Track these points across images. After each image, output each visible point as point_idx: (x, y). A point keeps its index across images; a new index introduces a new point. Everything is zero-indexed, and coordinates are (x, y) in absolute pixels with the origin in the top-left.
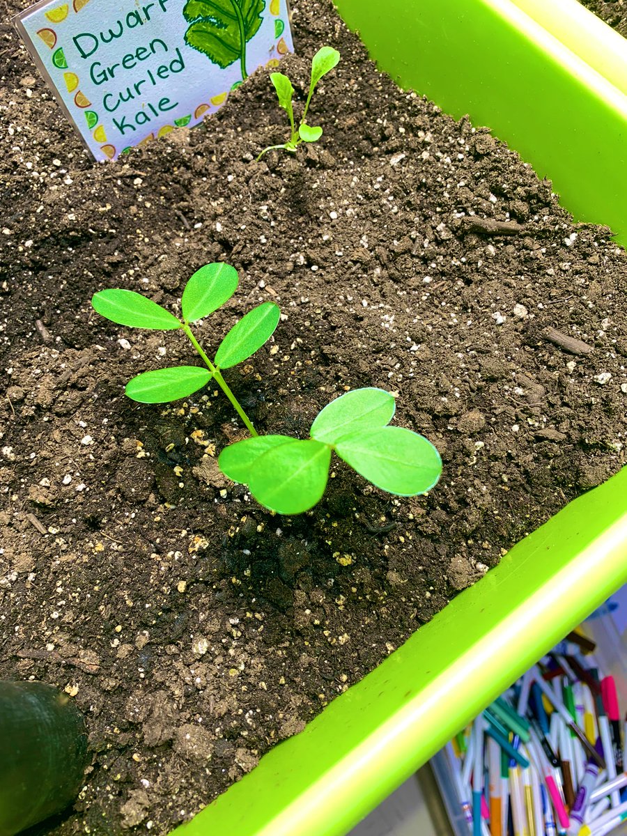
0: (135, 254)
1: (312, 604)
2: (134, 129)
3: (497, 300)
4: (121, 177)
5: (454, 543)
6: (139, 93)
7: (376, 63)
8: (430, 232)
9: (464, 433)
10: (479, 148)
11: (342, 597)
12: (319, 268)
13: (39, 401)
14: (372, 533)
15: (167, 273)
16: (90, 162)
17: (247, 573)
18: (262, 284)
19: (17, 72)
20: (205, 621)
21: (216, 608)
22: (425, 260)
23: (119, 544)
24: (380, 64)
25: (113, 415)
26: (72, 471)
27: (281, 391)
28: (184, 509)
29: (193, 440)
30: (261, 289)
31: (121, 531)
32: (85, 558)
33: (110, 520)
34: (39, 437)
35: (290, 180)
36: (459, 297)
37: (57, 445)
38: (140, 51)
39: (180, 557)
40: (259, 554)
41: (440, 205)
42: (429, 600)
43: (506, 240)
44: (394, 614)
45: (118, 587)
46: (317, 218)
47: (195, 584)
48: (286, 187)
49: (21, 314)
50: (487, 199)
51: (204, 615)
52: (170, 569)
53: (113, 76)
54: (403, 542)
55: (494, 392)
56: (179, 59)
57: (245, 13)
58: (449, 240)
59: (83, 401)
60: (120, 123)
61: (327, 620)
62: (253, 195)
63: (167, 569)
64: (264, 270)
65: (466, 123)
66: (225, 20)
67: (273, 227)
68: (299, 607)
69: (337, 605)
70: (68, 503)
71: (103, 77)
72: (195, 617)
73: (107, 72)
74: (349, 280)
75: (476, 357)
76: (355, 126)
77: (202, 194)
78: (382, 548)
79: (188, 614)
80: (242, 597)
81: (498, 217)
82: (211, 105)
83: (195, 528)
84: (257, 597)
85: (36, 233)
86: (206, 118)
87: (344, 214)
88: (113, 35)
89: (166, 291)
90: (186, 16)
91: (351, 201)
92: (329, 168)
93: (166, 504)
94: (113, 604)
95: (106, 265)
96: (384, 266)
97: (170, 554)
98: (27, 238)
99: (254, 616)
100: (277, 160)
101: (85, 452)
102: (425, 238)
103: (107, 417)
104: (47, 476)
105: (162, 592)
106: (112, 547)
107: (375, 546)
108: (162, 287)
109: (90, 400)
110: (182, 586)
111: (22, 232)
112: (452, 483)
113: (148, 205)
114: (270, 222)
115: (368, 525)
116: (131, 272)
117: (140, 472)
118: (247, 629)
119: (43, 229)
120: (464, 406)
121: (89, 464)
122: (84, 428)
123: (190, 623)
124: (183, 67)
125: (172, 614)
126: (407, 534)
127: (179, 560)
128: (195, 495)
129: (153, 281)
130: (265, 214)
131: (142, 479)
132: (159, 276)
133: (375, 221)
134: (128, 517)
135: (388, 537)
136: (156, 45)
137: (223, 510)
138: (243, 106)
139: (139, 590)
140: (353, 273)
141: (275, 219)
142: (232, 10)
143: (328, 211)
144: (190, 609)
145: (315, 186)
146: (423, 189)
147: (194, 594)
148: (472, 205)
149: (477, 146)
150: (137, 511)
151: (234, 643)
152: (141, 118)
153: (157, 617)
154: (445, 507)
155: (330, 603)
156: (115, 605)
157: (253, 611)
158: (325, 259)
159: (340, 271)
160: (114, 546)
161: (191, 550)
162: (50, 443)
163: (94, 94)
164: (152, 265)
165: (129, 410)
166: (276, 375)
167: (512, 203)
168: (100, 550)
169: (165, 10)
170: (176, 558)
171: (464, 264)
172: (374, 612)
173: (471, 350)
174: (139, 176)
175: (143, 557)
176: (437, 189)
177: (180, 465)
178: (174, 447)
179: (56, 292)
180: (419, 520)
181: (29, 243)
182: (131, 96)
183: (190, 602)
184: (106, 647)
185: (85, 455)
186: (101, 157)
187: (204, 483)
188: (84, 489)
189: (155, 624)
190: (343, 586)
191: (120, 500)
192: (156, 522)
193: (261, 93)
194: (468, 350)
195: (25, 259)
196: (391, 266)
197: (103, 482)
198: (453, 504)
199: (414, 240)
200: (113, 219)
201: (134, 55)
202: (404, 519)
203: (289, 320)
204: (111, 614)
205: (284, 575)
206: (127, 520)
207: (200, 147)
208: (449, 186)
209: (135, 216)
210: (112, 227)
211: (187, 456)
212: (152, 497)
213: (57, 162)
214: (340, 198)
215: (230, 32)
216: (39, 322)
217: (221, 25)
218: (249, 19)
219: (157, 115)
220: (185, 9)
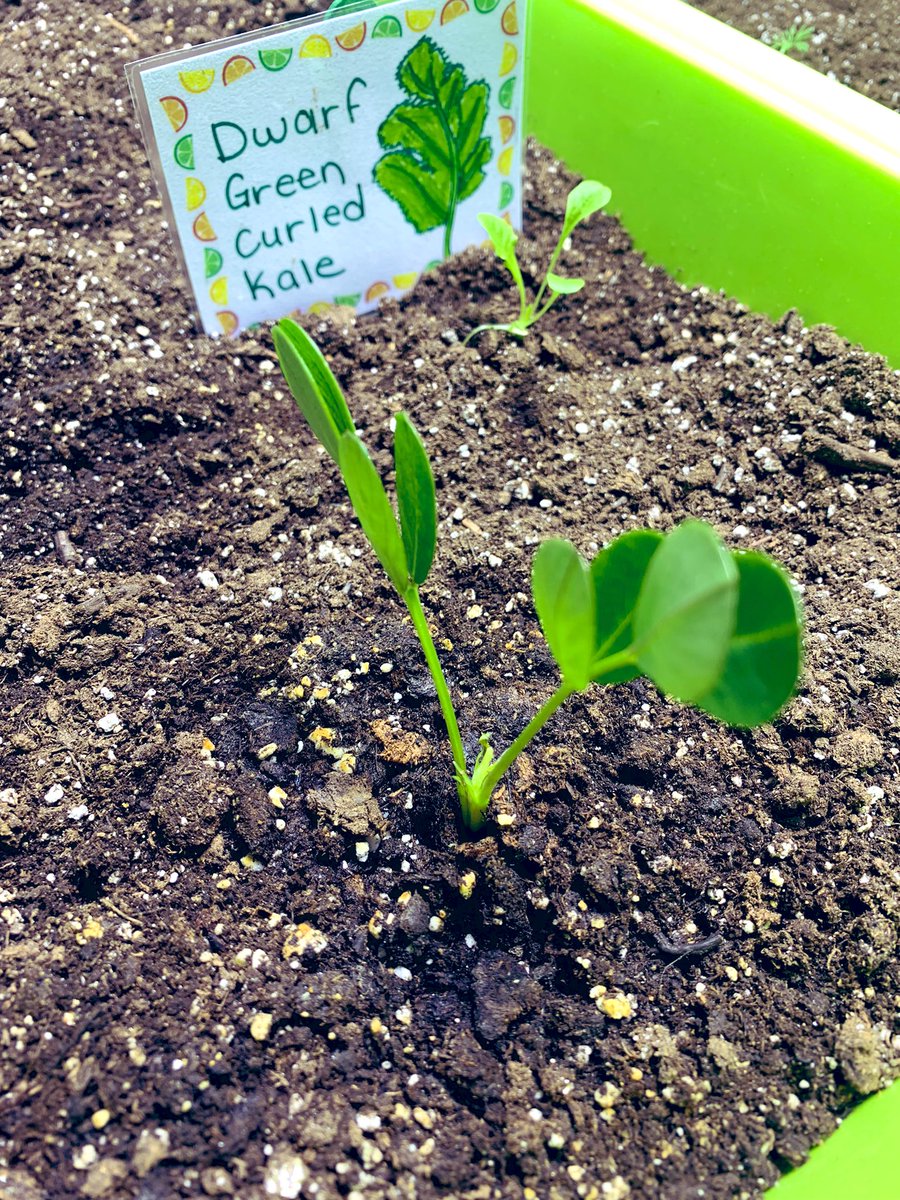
0: (249, 454)
1: (545, 1099)
2: (273, 295)
3: (869, 564)
4: (241, 356)
5: (839, 989)
6: (291, 239)
7: (644, 254)
8: (744, 459)
9: (846, 767)
10: (820, 346)
11: (609, 1086)
12: (555, 503)
13: (33, 641)
14: (667, 957)
15: (300, 480)
16: (195, 331)
17: (404, 1014)
18: (458, 514)
19: (108, 223)
20: (302, 1113)
21: (330, 1088)
22: (737, 501)
23: (136, 928)
24: (650, 257)
25: (168, 683)
26: (68, 778)
27: (487, 670)
28: (280, 874)
29: (313, 744)
30: (456, 522)
31: (146, 903)
32: (59, 953)
33: (125, 879)
34: (17, 710)
35: (513, 376)
36: (801, 558)
37: (49, 728)
38: (305, 174)
39: (264, 964)
40: (432, 977)
41: (759, 422)
42: (798, 1114)
43: (873, 479)
44: (725, 1139)
45: (117, 1017)
46: (554, 431)
47: (289, 1028)
48: (507, 385)
49: (34, 518)
50: (838, 415)
51: (301, 1101)
52: (239, 985)
53: (257, 201)
54: (735, 978)
55: (890, 703)
56: (358, 201)
57: (463, 158)
58: (777, 472)
59: (116, 654)
60: (253, 280)
61: (576, 1139)
62: (455, 386)
63: (233, 985)
64: (462, 497)
65: (794, 318)
66: (434, 162)
67: (481, 437)
68: (516, 1103)
69: (598, 1107)
70: (46, 843)
71: (242, 199)
72: (281, 1105)
73: (251, 194)
74: (605, 521)
75: (851, 639)
76: (613, 326)
77: (368, 390)
78: (690, 989)
79: (267, 1096)
80: (388, 1071)
81: (859, 443)
82: (392, 285)
83: (300, 909)
84: (422, 1071)
85: (87, 409)
86: (383, 300)
87: (598, 428)
88: (271, 138)
89: (294, 509)
90: (381, 139)
91: (610, 410)
92: (575, 369)
93: (245, 861)
94: (99, 1055)
95: (196, 464)
96: (665, 506)
97: (243, 955)
98: (73, 417)
99: (412, 1117)
100: (495, 344)
101: (100, 743)
102: (736, 466)
103: (155, 688)
104: (15, 786)
105: (214, 1037)
106: (119, 932)
107: (675, 984)
108: (288, 502)
109: (129, 655)
110: (260, 1026)
111: (65, 408)
112: (829, 866)
113: (279, 396)
114: (477, 428)
115: (661, 938)
116: (237, 481)
117: (204, 784)
118: (396, 1145)
119: (101, 403)
120: (842, 721)
121: (104, 768)
122: (109, 701)
123: (269, 1117)
124: (362, 214)
125: (230, 1091)
126: (742, 963)
127: (262, 970)
128: (304, 849)
129: (273, 494)
130: (471, 416)
131: (205, 800)
132: (284, 485)
133: (652, 438)
134: (162, 879)
135: (702, 968)
136: (331, 171)
137: (357, 886)
138: (441, 291)
139: (164, 1029)
140: (614, 511)
141: (486, 426)
142: (445, 149)
143: (572, 423)
144: (271, 1083)
145: (551, 389)
146: (729, 402)
147: (285, 1049)
148: (815, 422)
149: (817, 344)
150: (183, 868)
151: (365, 1179)
152: (287, 281)
153: (197, 1095)
154: (814, 912)
155: (581, 1100)
156: (103, 1059)
157: (411, 1103)
158: (566, 490)
159: (590, 508)
160: (125, 930)
161: (288, 950)
162: (36, 723)
163: (225, 222)
164: (275, 469)
165: (198, 681)
166: (478, 646)
167: (879, 425)
168: (94, 935)
169: (352, 120)
170: (256, 964)
171: (804, 511)
172: (680, 1131)
173: (840, 628)
174: (270, 358)
175: (182, 956)
176: (755, 398)
177: (283, 786)
178: (275, 754)
179: (101, 495)
180: (767, 934)
181: (73, 425)
182: (278, 240)
183: (273, 1067)
184: (62, 1166)
185: (99, 750)
186: (213, 327)
187: (329, 821)
188: (85, 818)
189: (189, 1113)
190: (613, 1061)
191: (152, 842)
192: (220, 890)
193: (468, 277)
194: (834, 629)
195: (61, 445)
196: (677, 506)
197: (125, 805)
198: (832, 908)
199: (718, 469)
200: (219, 406)
201: (296, 177)
202: (733, 933)
203: (503, 567)
204: (92, 1080)
205: (484, 1025)
206: (160, 885)
207: (373, 329)
208: (774, 395)
209: (256, 405)
210: (216, 418)
211: (297, 773)
212: (218, 843)
213: (143, 330)
214: (593, 408)
215: (439, 181)
216: (62, 535)
217: (427, 168)
218: (467, 169)
219: (310, 280)
220: (381, 128)
